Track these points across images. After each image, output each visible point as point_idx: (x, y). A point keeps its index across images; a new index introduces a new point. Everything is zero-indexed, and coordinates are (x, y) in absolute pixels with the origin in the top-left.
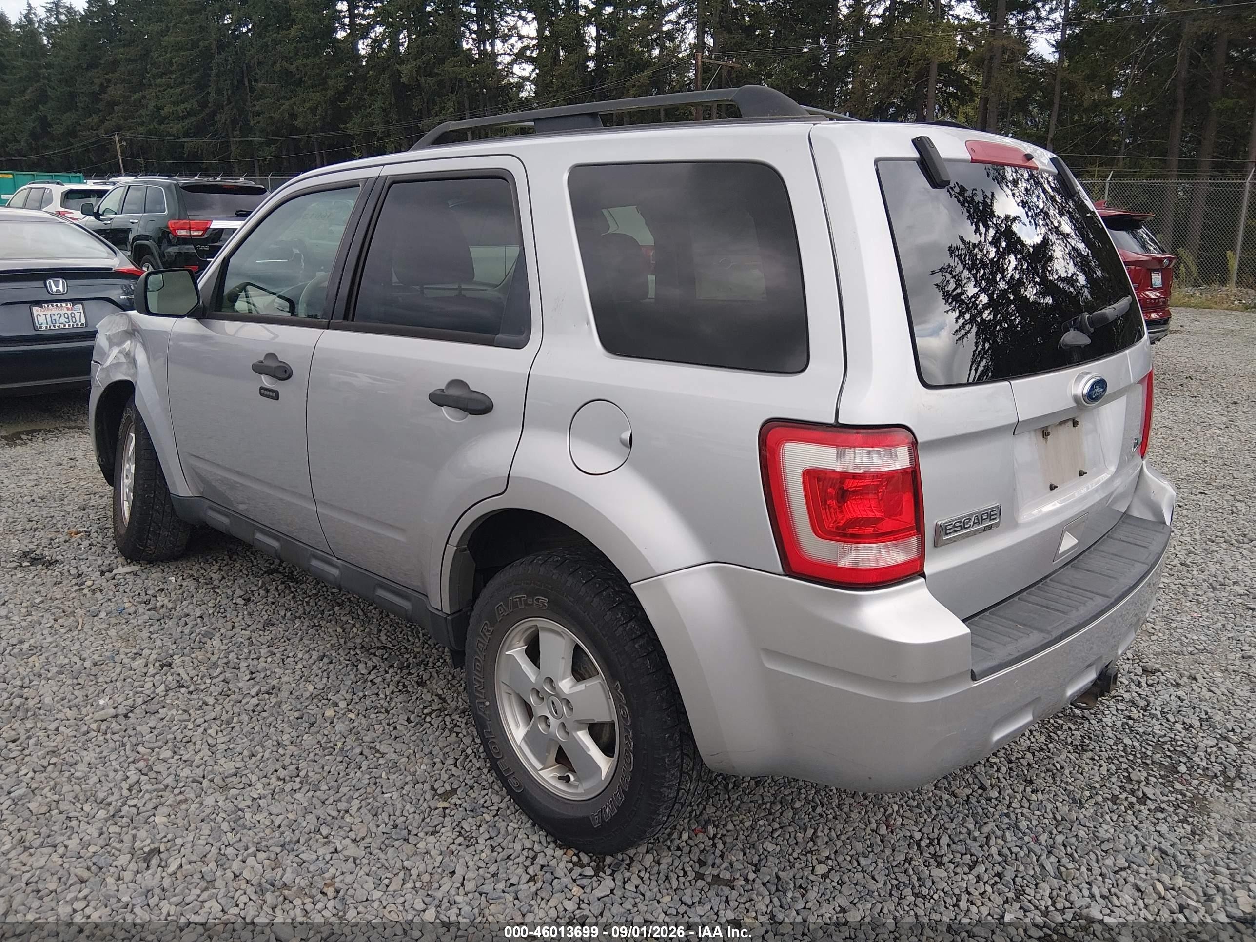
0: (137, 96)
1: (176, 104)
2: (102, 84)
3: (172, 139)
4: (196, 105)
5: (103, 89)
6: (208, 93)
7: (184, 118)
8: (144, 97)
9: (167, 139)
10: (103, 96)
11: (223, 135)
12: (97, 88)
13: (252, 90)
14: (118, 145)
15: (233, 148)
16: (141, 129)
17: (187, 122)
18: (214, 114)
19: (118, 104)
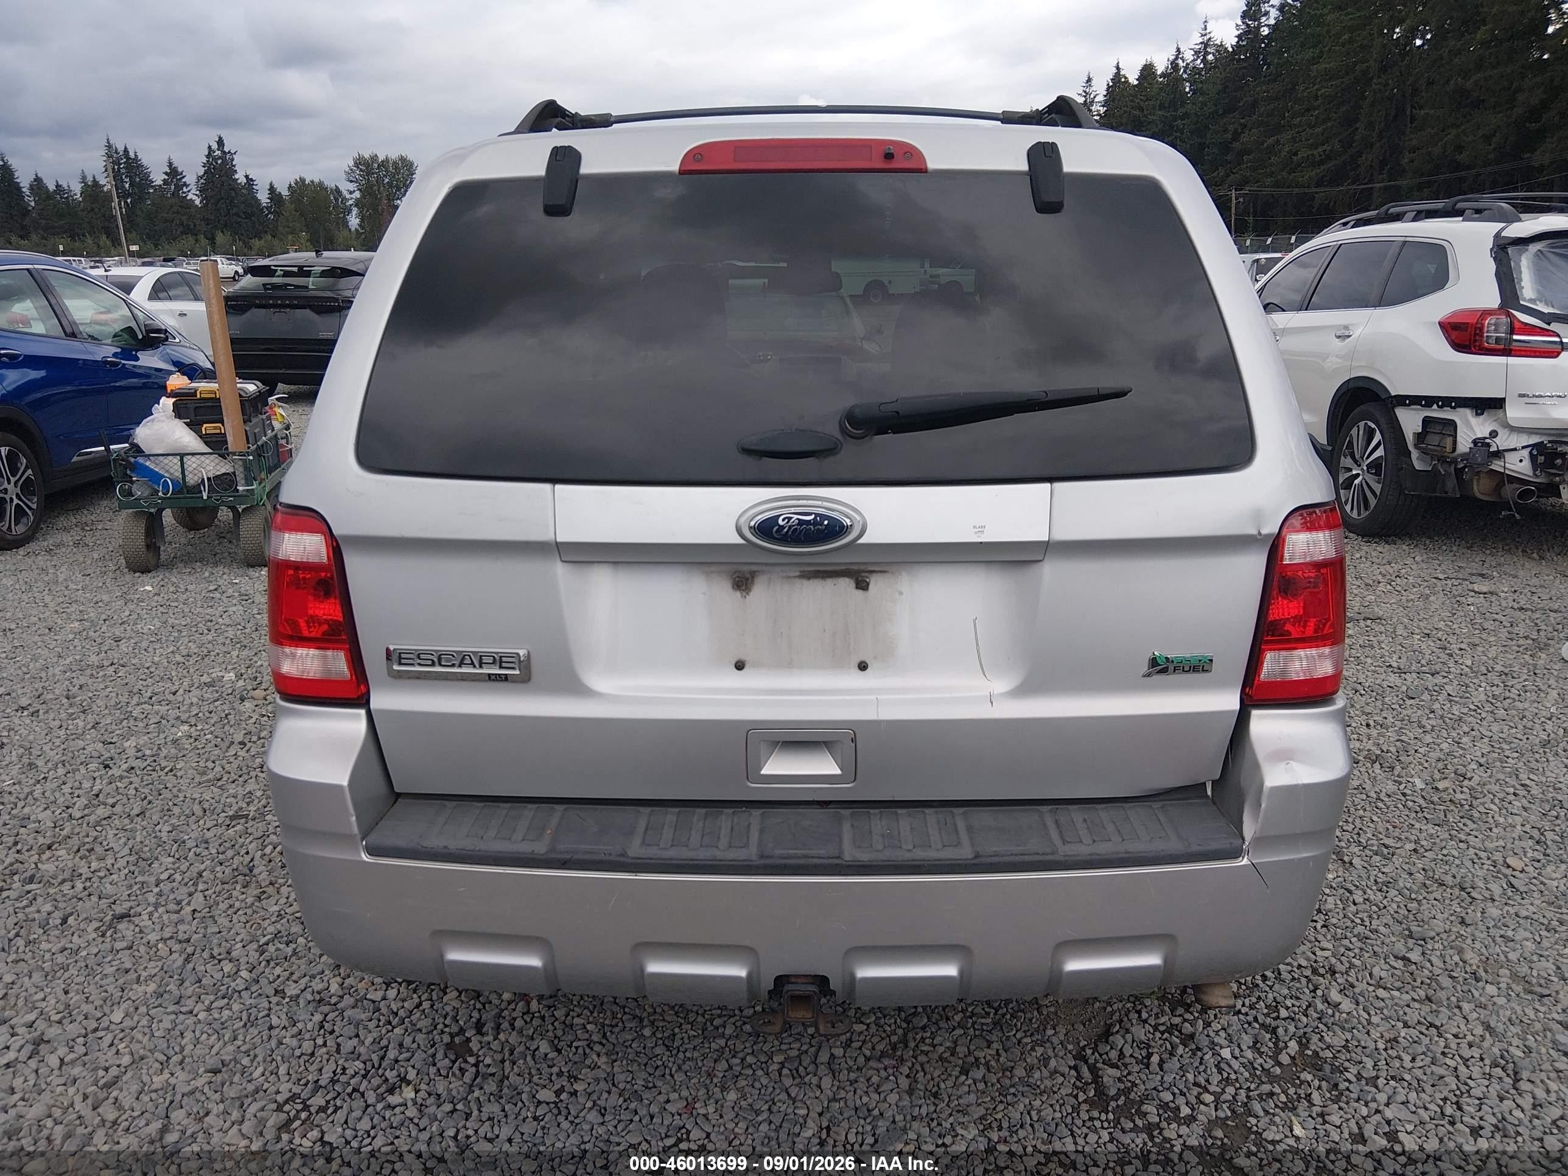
0: (1271, 141)
1: (1314, 146)
2: (1236, 131)
3: (1302, 191)
4: (1337, 146)
5: (1236, 136)
6: (1357, 129)
7: (1321, 162)
8: (1278, 141)
9: (1296, 191)
10: (1236, 145)
11: (1366, 181)
12: (1229, 136)
13: (1413, 119)
14: (1234, 202)
15: (1375, 194)
16: (1268, 181)
17: (1322, 167)
18: (1360, 154)
19: (1248, 152)
